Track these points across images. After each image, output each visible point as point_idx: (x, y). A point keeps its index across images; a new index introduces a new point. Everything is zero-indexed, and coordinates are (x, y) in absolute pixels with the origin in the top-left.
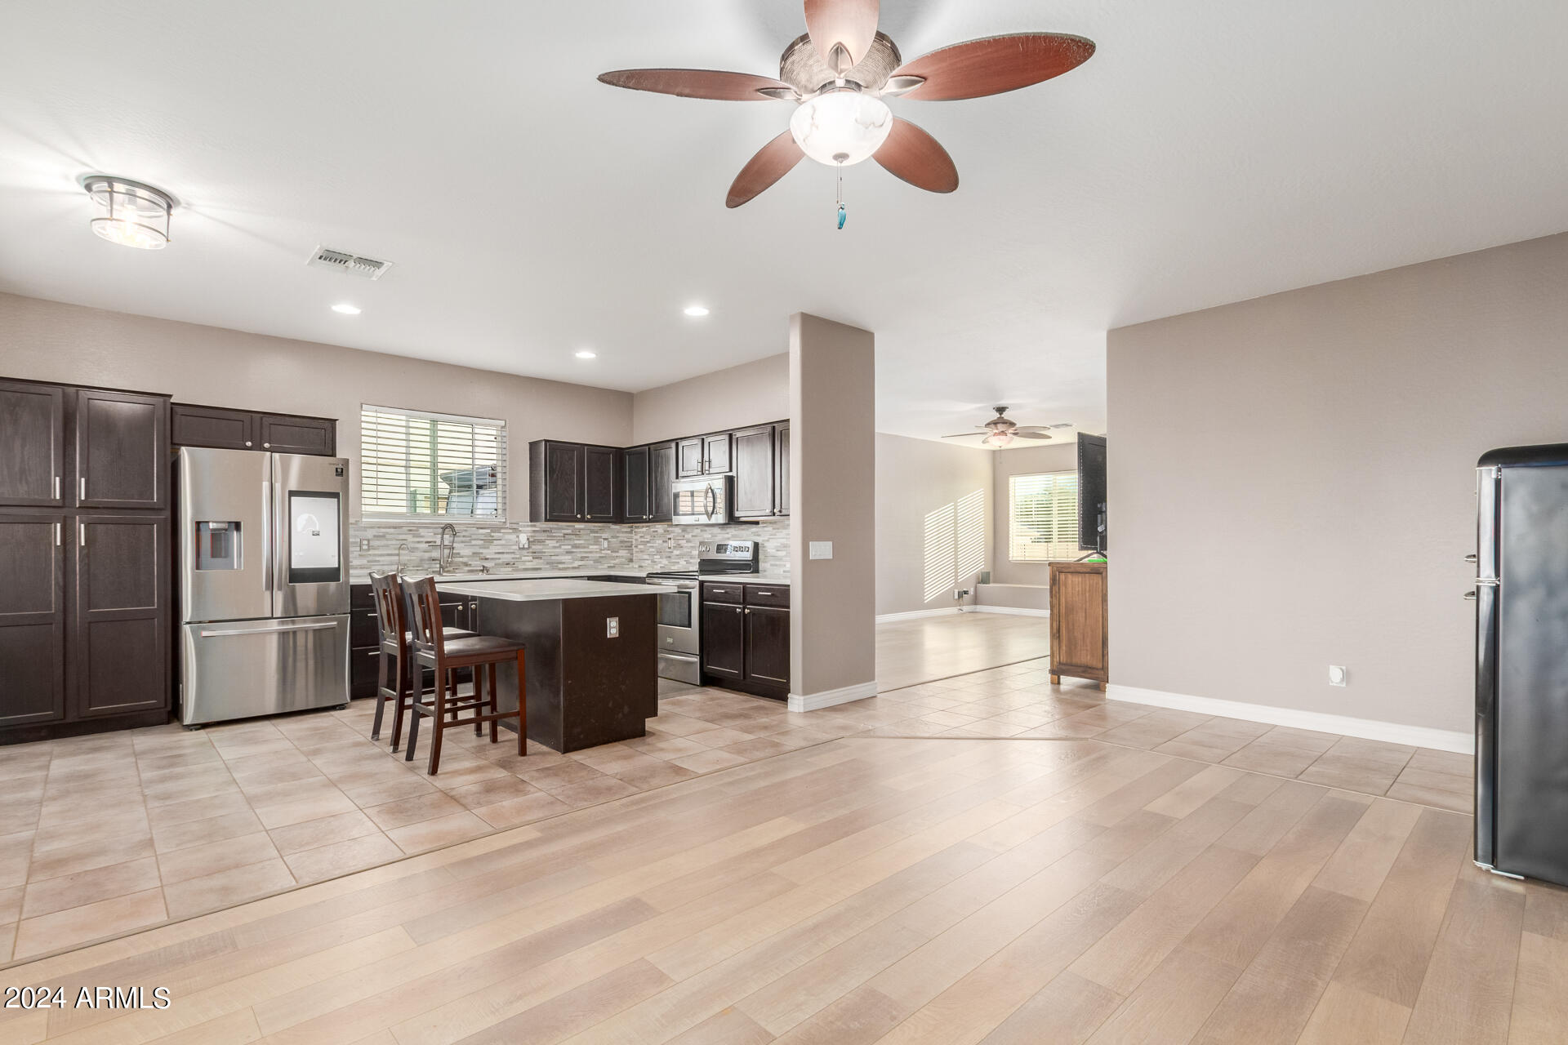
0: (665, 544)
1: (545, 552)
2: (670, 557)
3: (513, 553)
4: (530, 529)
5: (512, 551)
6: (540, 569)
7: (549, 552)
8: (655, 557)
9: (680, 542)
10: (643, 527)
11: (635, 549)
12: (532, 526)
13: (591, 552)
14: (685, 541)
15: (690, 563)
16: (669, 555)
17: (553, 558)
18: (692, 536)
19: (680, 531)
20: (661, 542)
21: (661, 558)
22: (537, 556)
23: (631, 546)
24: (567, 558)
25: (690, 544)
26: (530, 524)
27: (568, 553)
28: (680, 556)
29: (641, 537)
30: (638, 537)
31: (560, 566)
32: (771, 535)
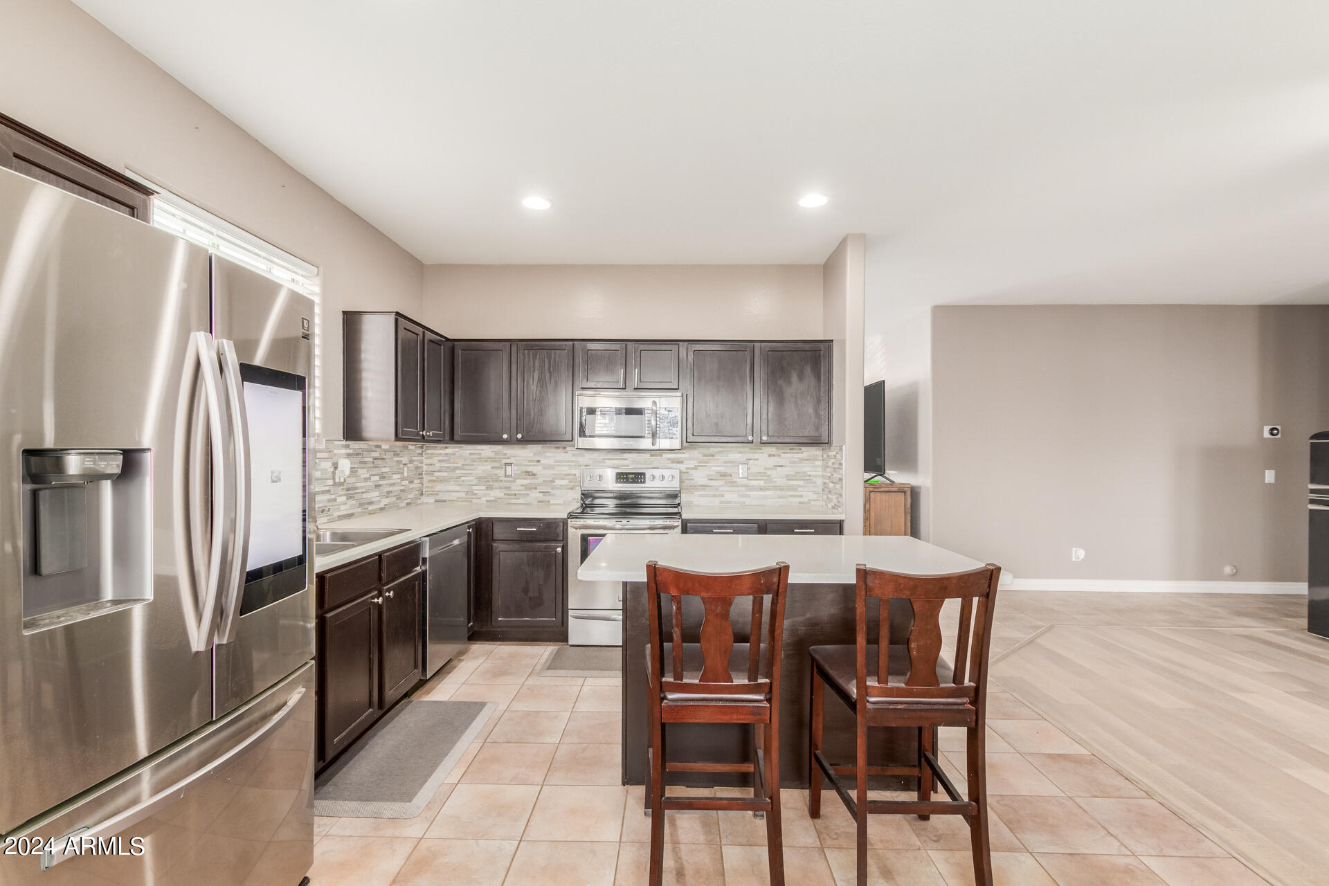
0: (501, 472)
1: (356, 488)
2: (509, 488)
3: (328, 492)
4: (344, 451)
5: (327, 488)
6: (352, 515)
7: (361, 488)
8: (474, 488)
9: (530, 469)
10: (446, 448)
11: (426, 478)
12: (347, 447)
13: (394, 484)
14: (541, 468)
15: (554, 495)
16: (508, 484)
17: (365, 496)
18: (556, 462)
19: (531, 455)
20: (489, 468)
21: (489, 488)
22: (351, 493)
23: (422, 474)
24: (374, 495)
25: (552, 472)
26: (344, 443)
27: (378, 486)
28: (528, 488)
29: (440, 461)
30: (435, 460)
31: (371, 508)
32: (700, 462)
